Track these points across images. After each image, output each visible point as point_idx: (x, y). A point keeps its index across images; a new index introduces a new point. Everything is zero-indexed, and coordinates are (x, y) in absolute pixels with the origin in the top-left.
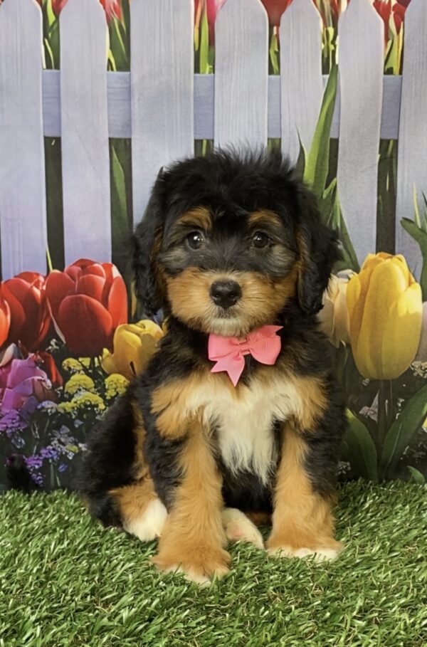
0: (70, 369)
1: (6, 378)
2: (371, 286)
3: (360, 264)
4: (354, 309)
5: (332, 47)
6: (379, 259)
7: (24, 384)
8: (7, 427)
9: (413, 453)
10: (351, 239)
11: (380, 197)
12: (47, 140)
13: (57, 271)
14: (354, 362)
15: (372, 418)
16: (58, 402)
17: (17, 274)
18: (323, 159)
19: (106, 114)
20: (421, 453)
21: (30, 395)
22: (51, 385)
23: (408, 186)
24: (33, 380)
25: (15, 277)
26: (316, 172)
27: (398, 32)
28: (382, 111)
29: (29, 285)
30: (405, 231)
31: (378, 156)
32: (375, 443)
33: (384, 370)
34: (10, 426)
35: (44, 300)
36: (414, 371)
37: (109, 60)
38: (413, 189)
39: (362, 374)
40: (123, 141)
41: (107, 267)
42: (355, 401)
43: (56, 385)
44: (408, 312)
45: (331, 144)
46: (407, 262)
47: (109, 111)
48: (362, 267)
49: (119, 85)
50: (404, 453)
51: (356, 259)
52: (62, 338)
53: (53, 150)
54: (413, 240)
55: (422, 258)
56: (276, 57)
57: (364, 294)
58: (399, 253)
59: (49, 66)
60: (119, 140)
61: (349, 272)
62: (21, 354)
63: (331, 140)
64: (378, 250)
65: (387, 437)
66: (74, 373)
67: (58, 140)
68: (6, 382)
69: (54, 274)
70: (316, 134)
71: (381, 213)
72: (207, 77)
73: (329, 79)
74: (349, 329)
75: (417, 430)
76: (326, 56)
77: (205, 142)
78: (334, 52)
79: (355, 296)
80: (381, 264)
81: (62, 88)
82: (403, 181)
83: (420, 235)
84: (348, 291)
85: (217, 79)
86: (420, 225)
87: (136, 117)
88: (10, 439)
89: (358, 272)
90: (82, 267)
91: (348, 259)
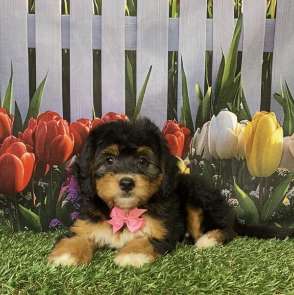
2: (257, 129)
3: (252, 117)
4: (248, 140)
5: (239, 4)
6: (262, 114)
9: (277, 216)
10: (247, 104)
11: (263, 82)
12: (94, 51)
13: (98, 118)
14: (247, 168)
15: (256, 197)
18: (234, 62)
20: (281, 216)
23: (277, 77)
25: (77, 121)
26: (230, 68)
28: (265, 37)
29: (84, 125)
30: (275, 100)
31: (262, 61)
32: (258, 210)
33: (263, 172)
34: (73, 197)
36: (279, 173)
37: (126, 11)
38: (280, 78)
39: (251, 174)
40: (132, 52)
41: (123, 116)
42: (248, 188)
44: (276, 143)
45: (238, 54)
46: (276, 116)
47: (125, 37)
48: (253, 119)
49: (131, 23)
50: (273, 216)
51: (250, 114)
53: (97, 56)
54: (279, 105)
55: (284, 114)
56: (211, 9)
57: (253, 133)
58: (272, 112)
59: (96, 14)
60: (130, 51)
61: (246, 121)
63: (239, 52)
64: (262, 110)
65: (265, 206)
67: (100, 51)
69: (96, 120)
70: (231, 49)
71: (264, 91)
72: (175, 20)
73: (238, 21)
75: (280, 203)
76: (236, 9)
77: (174, 53)
78: (240, 7)
79: (249, 134)
80: (263, 117)
81: (102, 25)
82: (275, 74)
83: (283, 102)
84: (245, 131)
85: (180, 21)
86: (283, 97)
87: (139, 40)
88: (73, 204)
89: (251, 121)
90: (110, 117)
91: (246, 114)
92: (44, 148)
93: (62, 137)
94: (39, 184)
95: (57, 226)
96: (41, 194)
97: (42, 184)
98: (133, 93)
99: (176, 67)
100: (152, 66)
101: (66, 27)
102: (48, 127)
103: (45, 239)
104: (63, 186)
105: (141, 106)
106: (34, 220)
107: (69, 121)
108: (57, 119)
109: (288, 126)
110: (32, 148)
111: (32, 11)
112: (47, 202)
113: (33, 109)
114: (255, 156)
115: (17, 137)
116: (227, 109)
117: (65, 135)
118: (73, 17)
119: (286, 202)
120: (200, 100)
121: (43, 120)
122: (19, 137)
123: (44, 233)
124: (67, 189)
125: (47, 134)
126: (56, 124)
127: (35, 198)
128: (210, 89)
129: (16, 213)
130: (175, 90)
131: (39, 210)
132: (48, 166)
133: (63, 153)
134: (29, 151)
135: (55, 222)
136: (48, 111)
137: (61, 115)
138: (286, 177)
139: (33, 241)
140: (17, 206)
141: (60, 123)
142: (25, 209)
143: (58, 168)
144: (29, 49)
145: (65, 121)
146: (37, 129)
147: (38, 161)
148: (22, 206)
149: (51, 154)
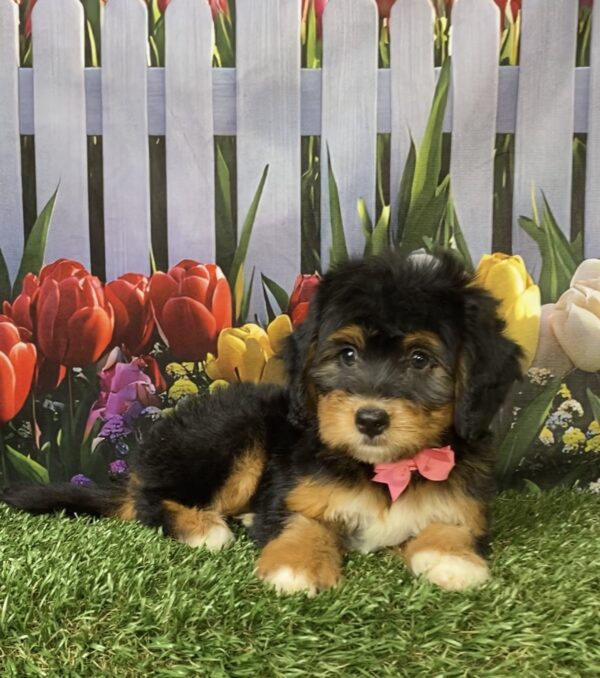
0: (173, 373)
1: (110, 382)
3: (474, 265)
5: (444, 38)
6: (495, 259)
7: (128, 389)
8: (111, 433)
9: (530, 465)
10: (465, 239)
11: (496, 195)
12: (152, 139)
13: (160, 273)
16: (162, 408)
17: (121, 275)
18: (436, 154)
19: (211, 110)
20: (538, 465)
21: (133, 401)
22: (154, 389)
23: (526, 183)
24: (137, 385)
25: (119, 278)
26: (428, 168)
27: (515, 20)
28: (498, 104)
29: (132, 287)
30: (523, 230)
31: (494, 152)
34: (114, 431)
35: (147, 302)
36: (531, 378)
37: (214, 57)
38: (531, 185)
40: (227, 140)
41: (211, 268)
43: (159, 390)
44: (525, 316)
45: (443, 139)
46: (525, 263)
47: (214, 108)
48: (477, 268)
49: (225, 82)
50: (520, 465)
51: (470, 259)
52: (166, 341)
53: (158, 149)
54: (531, 239)
55: (540, 259)
56: (386, 50)
58: (516, 254)
59: (154, 64)
60: (224, 137)
62: (125, 358)
63: (443, 134)
64: (494, 250)
65: (503, 446)
66: (177, 379)
67: (163, 139)
68: (110, 387)
69: (157, 275)
70: (428, 128)
71: (498, 211)
72: (314, 72)
73: (442, 71)
75: (534, 440)
76: (438, 47)
77: (312, 139)
78: (447, 43)
80: (496, 266)
81: (167, 86)
82: (520, 177)
83: (538, 234)
85: (325, 74)
86: (538, 223)
87: (241, 114)
88: (114, 445)
90: (186, 269)
92: (54, 334)
93: (90, 312)
96: (49, 425)
97: (51, 404)
98: (230, 220)
99: (317, 167)
100: (267, 167)
101: (95, 91)
102: (61, 292)
104: (94, 409)
105: (246, 246)
106: (37, 476)
107: (103, 279)
108: (80, 275)
109: (550, 283)
110: (31, 333)
111: (26, 63)
112: (61, 442)
113: (31, 258)
116: (423, 249)
117: (96, 307)
118: (108, 72)
119: (546, 436)
120: (368, 234)
121: (52, 278)
122: (4, 311)
124: (102, 414)
125: (60, 306)
126: (78, 285)
127: (38, 433)
128: (386, 211)
130: (316, 213)
131: (47, 457)
132: (63, 369)
133: (92, 342)
134: (24, 338)
135: (78, 480)
136: (62, 260)
137: (88, 267)
138: (545, 387)
140: (2, 449)
141: (86, 284)
142: (18, 454)
143: (82, 372)
144: (22, 137)
145: (96, 278)
146: (40, 295)
147: (44, 359)
148: (13, 448)
149: (68, 345)
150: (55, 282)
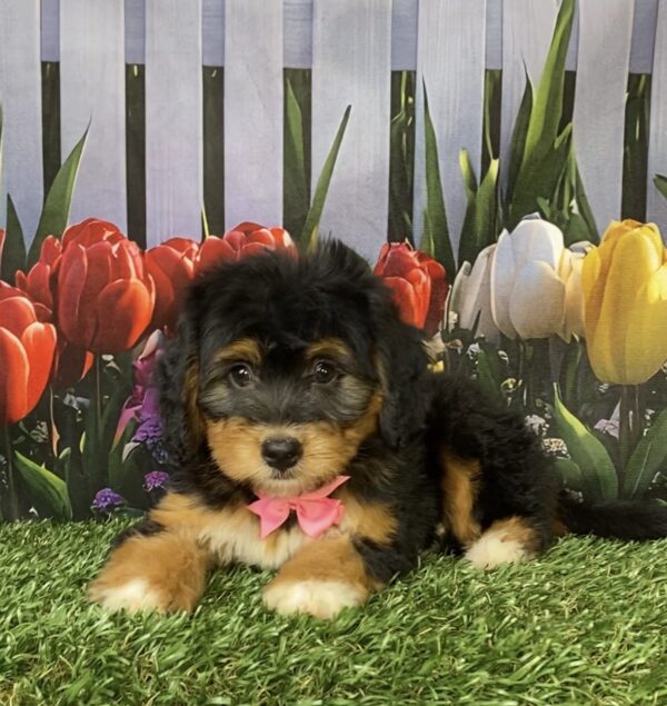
2: (614, 264)
3: (600, 234)
4: (592, 292)
6: (626, 227)
8: (148, 437)
9: (664, 482)
10: (589, 202)
11: (628, 148)
12: (207, 70)
13: (214, 238)
14: (588, 362)
15: (612, 433)
17: (165, 241)
18: (556, 99)
19: (281, 37)
25: (163, 244)
26: (546, 114)
28: (633, 36)
29: (179, 255)
30: (659, 193)
31: (626, 95)
32: (616, 467)
33: (628, 376)
34: (151, 435)
35: (197, 274)
39: (598, 377)
40: (301, 72)
41: (276, 232)
42: (590, 413)
44: (660, 298)
45: (566, 79)
46: (661, 233)
47: (284, 34)
48: (603, 238)
49: (298, 1)
50: (654, 481)
51: (595, 226)
53: (214, 82)
57: (604, 274)
58: (651, 221)
60: (295, 71)
61: (585, 244)
63: (567, 72)
64: (624, 216)
65: (633, 457)
67: (221, 70)
69: (210, 240)
70: (547, 65)
71: (629, 169)
74: (583, 319)
77: (405, 74)
79: (593, 277)
80: (628, 234)
82: (658, 127)
84: (584, 269)
87: (317, 43)
88: (150, 452)
89: (597, 245)
90: (246, 233)
91: (585, 228)
92: (79, 312)
93: (126, 285)
94: (66, 401)
95: (110, 507)
96: (70, 427)
97: (73, 401)
98: (303, 175)
99: (411, 110)
100: (349, 108)
102: (89, 261)
103: (82, 540)
104: (127, 407)
105: (321, 207)
106: (52, 491)
107: (142, 244)
108: (113, 240)
110: (51, 312)
112: (85, 448)
113: (52, 216)
114: (607, 333)
115: (13, 284)
116: (537, 214)
117: (133, 279)
120: (470, 192)
121: (78, 243)
122: (17, 283)
123: (79, 525)
124: (138, 413)
125: (88, 276)
126: (111, 252)
127: (56, 437)
128: (494, 165)
129: (8, 474)
130: (408, 166)
131: (66, 466)
132: (90, 356)
133: (127, 324)
134: (41, 317)
135: (105, 497)
136: (92, 220)
137: (124, 231)
139: (50, 546)
140: (10, 457)
141: (120, 251)
142: (30, 463)
143: (114, 360)
144: (44, 64)
145: (134, 243)
146: (63, 264)
147: (66, 344)
148: (23, 455)
149: (97, 326)
150: (83, 248)
